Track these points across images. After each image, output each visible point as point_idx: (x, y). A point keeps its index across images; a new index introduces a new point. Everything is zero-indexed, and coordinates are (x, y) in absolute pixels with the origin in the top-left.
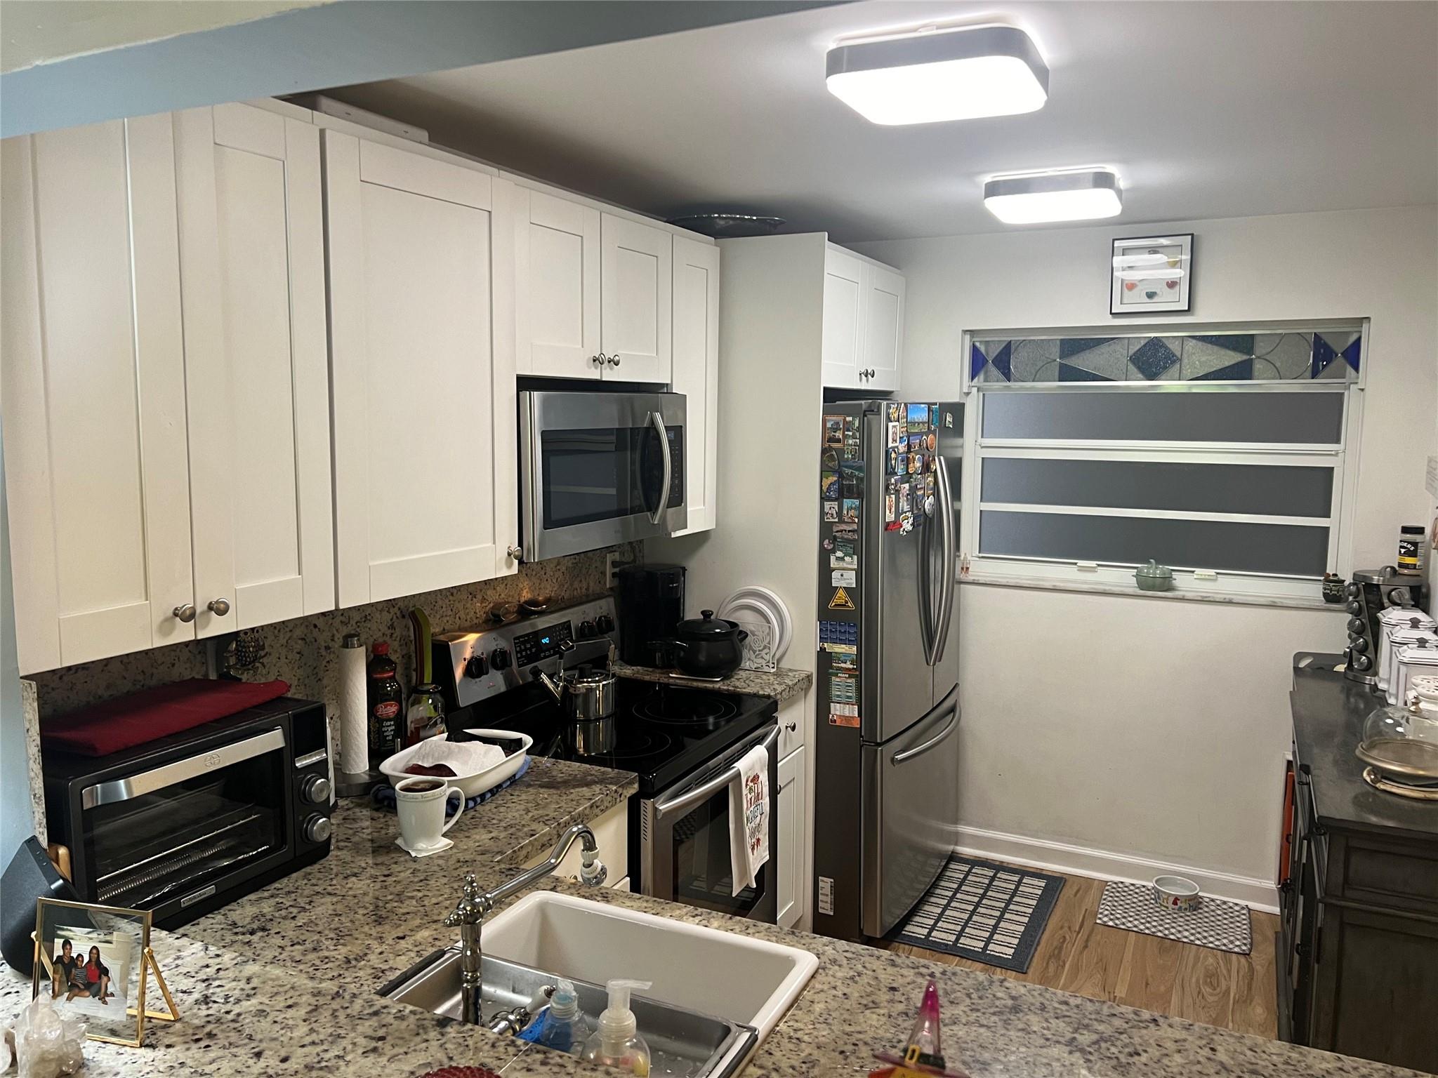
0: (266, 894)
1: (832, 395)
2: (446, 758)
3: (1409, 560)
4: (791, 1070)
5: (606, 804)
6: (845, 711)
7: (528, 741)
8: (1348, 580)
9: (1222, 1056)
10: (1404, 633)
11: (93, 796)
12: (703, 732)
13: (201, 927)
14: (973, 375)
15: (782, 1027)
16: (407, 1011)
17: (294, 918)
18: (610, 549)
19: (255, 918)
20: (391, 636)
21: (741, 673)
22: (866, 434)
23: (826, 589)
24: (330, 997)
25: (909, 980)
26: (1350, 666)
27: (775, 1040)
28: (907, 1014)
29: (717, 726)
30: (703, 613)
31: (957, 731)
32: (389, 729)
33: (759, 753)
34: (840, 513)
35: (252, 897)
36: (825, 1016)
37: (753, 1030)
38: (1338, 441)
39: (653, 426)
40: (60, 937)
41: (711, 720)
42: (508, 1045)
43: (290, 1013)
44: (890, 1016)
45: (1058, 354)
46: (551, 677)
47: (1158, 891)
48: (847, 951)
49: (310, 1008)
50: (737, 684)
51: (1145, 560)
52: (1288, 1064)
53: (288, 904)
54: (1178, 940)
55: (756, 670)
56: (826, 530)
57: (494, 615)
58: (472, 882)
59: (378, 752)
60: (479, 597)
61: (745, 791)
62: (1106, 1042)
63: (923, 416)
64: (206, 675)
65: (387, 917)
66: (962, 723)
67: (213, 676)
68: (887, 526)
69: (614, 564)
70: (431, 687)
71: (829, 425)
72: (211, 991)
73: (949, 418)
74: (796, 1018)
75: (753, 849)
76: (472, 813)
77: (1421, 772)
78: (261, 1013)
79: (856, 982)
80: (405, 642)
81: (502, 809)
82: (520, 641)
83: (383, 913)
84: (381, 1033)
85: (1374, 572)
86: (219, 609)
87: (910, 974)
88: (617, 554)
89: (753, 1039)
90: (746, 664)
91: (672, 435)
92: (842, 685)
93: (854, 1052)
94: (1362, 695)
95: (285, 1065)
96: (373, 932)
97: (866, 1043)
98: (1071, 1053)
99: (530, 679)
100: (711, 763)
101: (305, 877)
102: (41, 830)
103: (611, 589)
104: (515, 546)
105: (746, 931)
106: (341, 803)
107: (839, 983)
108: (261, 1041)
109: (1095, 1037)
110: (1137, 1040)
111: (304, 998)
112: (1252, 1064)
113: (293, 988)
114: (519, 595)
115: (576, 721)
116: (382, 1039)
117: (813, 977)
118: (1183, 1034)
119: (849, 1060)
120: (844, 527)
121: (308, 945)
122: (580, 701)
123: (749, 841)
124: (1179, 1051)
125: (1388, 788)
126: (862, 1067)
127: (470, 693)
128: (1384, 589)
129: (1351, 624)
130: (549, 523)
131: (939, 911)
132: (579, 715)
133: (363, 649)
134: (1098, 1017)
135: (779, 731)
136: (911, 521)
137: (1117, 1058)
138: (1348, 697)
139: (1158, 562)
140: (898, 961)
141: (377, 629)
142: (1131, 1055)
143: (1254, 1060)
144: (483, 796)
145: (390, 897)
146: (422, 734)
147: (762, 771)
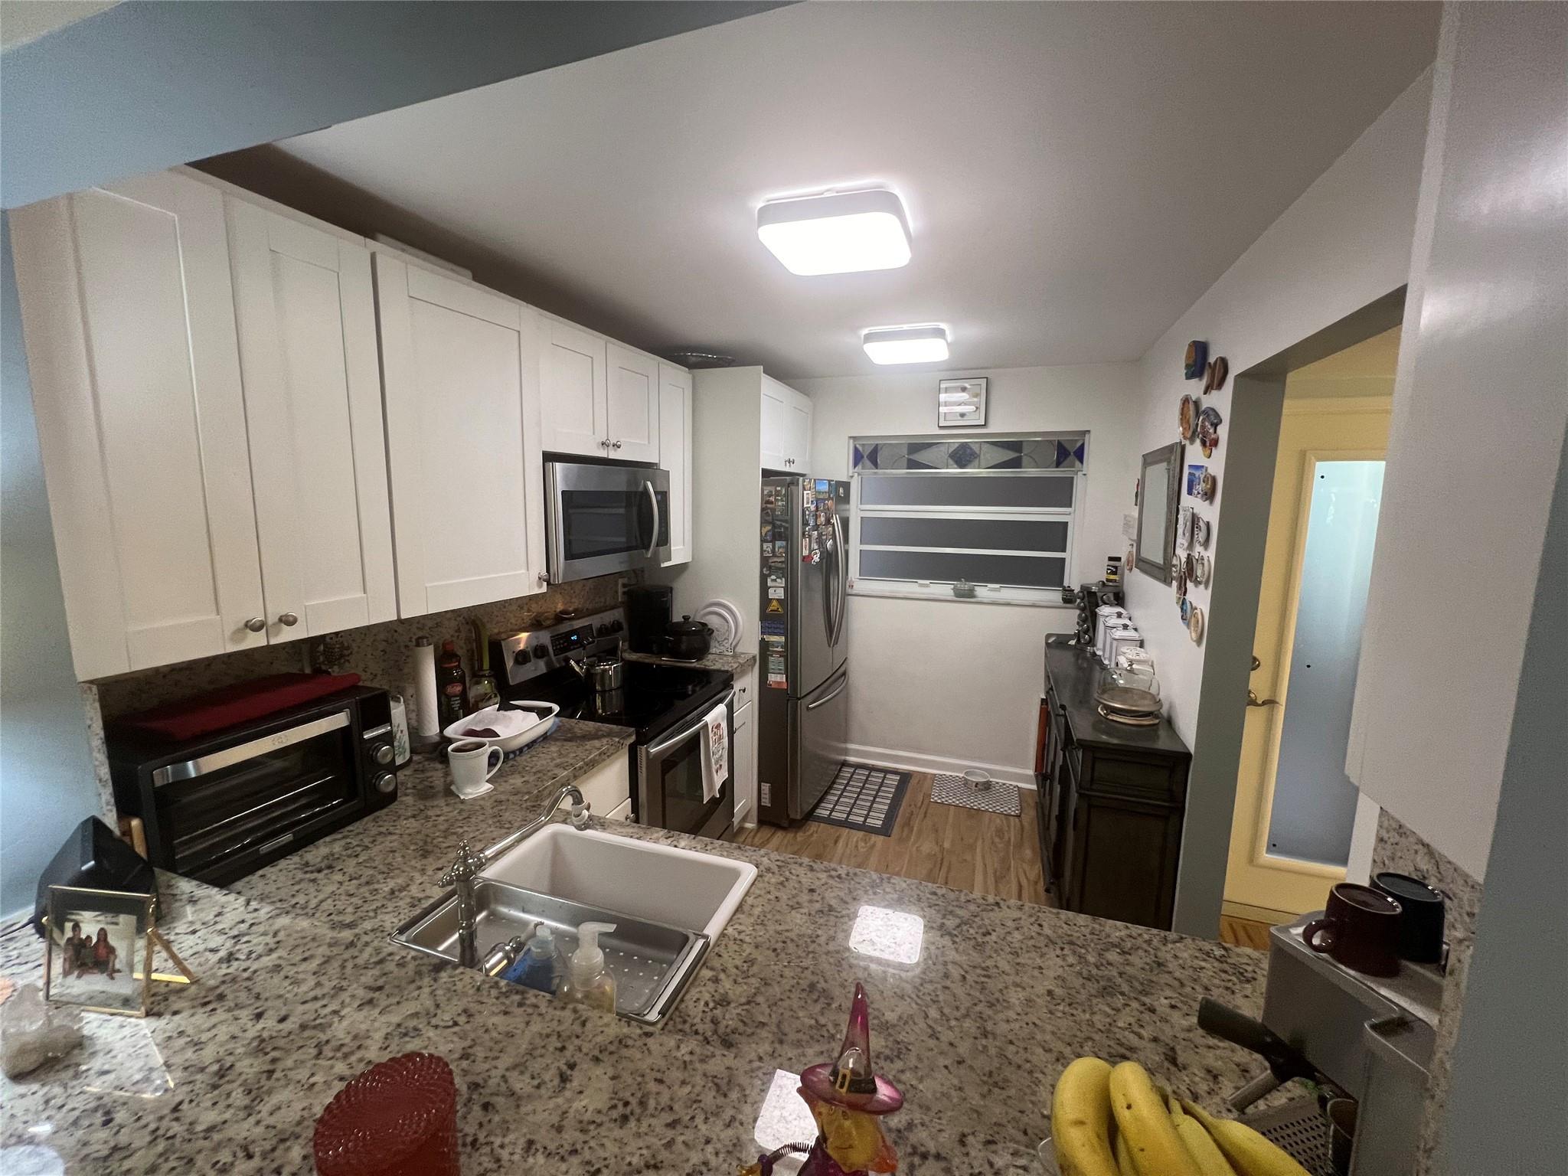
0: (340, 836)
1: (767, 474)
2: (493, 724)
3: (1112, 577)
4: (735, 970)
5: (611, 751)
6: (777, 678)
7: (556, 708)
8: (1077, 589)
9: (1047, 931)
10: (1113, 621)
11: (163, 775)
12: (684, 696)
13: (279, 867)
14: (855, 465)
15: (730, 930)
16: (410, 957)
17: (357, 856)
18: (620, 574)
19: (326, 857)
20: (458, 636)
21: (710, 656)
22: (789, 498)
23: (765, 600)
24: (343, 947)
25: (823, 881)
26: (1079, 641)
27: (724, 943)
28: (822, 912)
29: (694, 691)
30: (683, 617)
31: (847, 687)
32: (456, 703)
33: (721, 708)
34: (773, 551)
35: (328, 839)
36: (762, 918)
37: (706, 937)
38: (1070, 506)
39: (646, 491)
40: (71, 921)
41: (690, 687)
42: (491, 987)
43: (303, 966)
44: (810, 914)
45: (906, 452)
46: (577, 663)
47: (966, 779)
48: (778, 860)
49: (323, 959)
50: (707, 663)
51: (959, 580)
52: (1093, 934)
53: (355, 843)
54: (979, 810)
55: (720, 654)
56: (764, 561)
57: (537, 621)
58: (465, 846)
59: (446, 719)
60: (525, 608)
61: (711, 735)
62: (966, 924)
63: (825, 488)
64: (302, 670)
65: (432, 851)
66: (850, 681)
67: (308, 671)
68: (804, 558)
69: (624, 586)
70: (487, 673)
71: (765, 492)
72: (237, 948)
73: (841, 490)
74: (740, 921)
75: (717, 772)
76: (511, 763)
77: (1134, 708)
78: (277, 968)
79: (785, 887)
80: (468, 640)
81: (534, 759)
82: (555, 639)
83: (429, 848)
84: (380, 983)
85: (1093, 585)
86: (288, 621)
87: (823, 876)
88: (626, 579)
89: (706, 946)
90: (713, 650)
91: (659, 497)
92: (775, 662)
93: (784, 949)
94: (1085, 658)
95: (281, 1026)
96: (418, 866)
97: (792, 940)
98: (942, 936)
99: (564, 664)
100: (689, 717)
101: (374, 820)
102: (109, 807)
103: (622, 603)
104: (544, 572)
105: (705, 850)
106: (416, 758)
107: (772, 889)
108: (266, 999)
109: (958, 921)
110: (987, 922)
111: (320, 950)
112: (1069, 936)
113: (314, 939)
114: (556, 608)
115: (596, 691)
116: (380, 988)
117: (753, 884)
118: (1017, 914)
119: (780, 957)
120: (776, 559)
121: (363, 880)
122: (598, 677)
123: (714, 767)
124: (1018, 929)
125: (1115, 718)
126: (789, 962)
127: (517, 675)
128: (1099, 595)
129: (1080, 616)
130: (569, 556)
131: (836, 798)
132: (598, 688)
133: (432, 647)
134: (958, 903)
135: (735, 693)
136: (818, 555)
137: (975, 938)
138: (1077, 659)
139: (967, 580)
140: (815, 866)
141: (447, 633)
142: (984, 935)
143: (1069, 933)
144: (521, 750)
145: (437, 834)
146: (480, 705)
147: (723, 720)
